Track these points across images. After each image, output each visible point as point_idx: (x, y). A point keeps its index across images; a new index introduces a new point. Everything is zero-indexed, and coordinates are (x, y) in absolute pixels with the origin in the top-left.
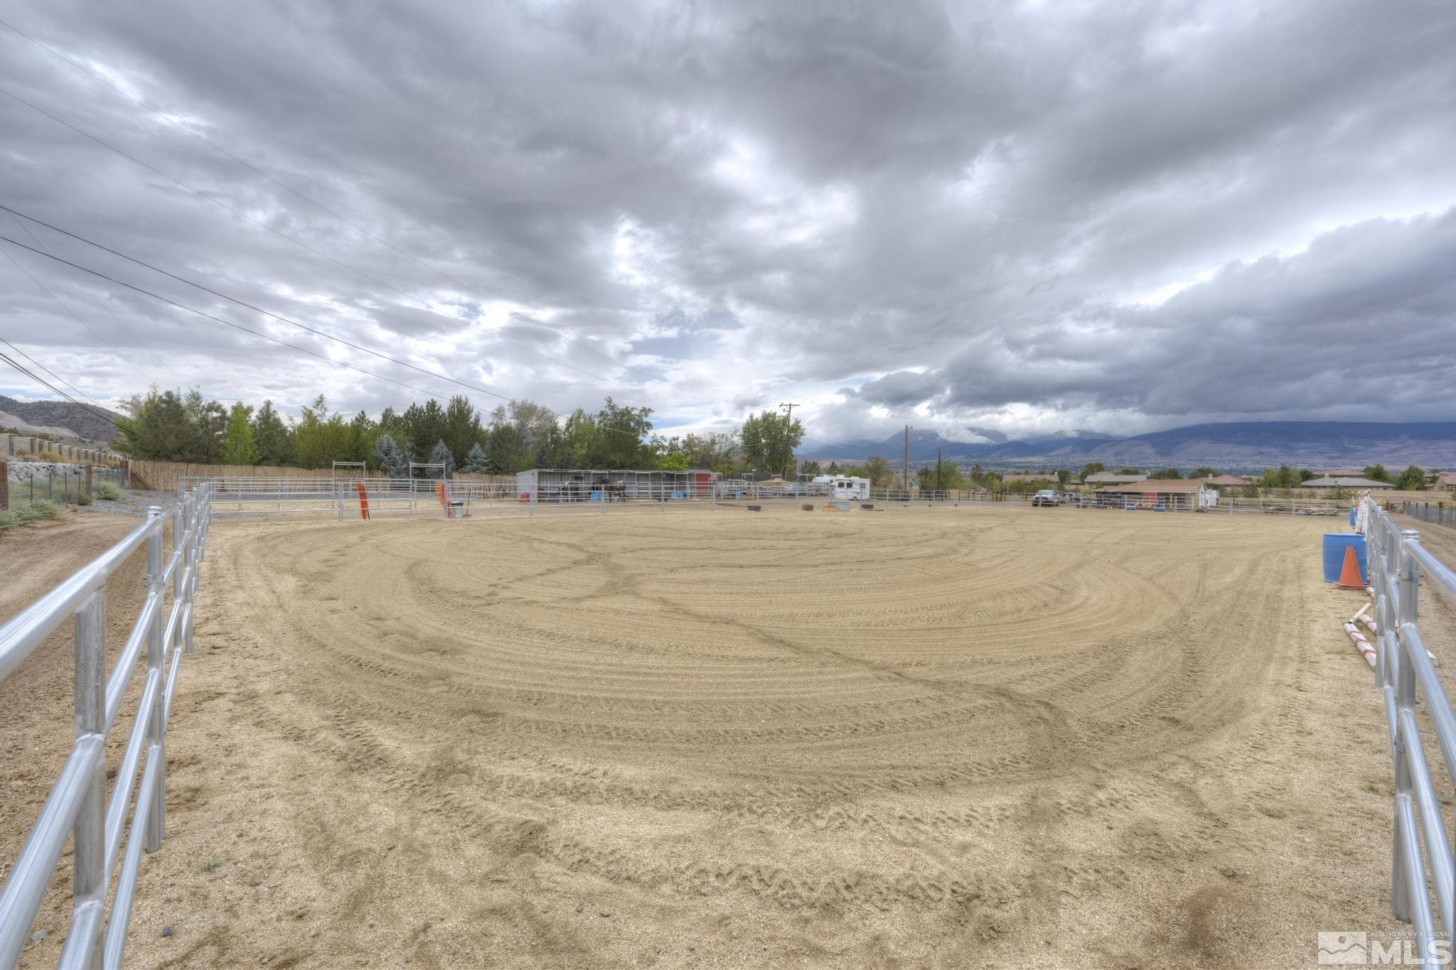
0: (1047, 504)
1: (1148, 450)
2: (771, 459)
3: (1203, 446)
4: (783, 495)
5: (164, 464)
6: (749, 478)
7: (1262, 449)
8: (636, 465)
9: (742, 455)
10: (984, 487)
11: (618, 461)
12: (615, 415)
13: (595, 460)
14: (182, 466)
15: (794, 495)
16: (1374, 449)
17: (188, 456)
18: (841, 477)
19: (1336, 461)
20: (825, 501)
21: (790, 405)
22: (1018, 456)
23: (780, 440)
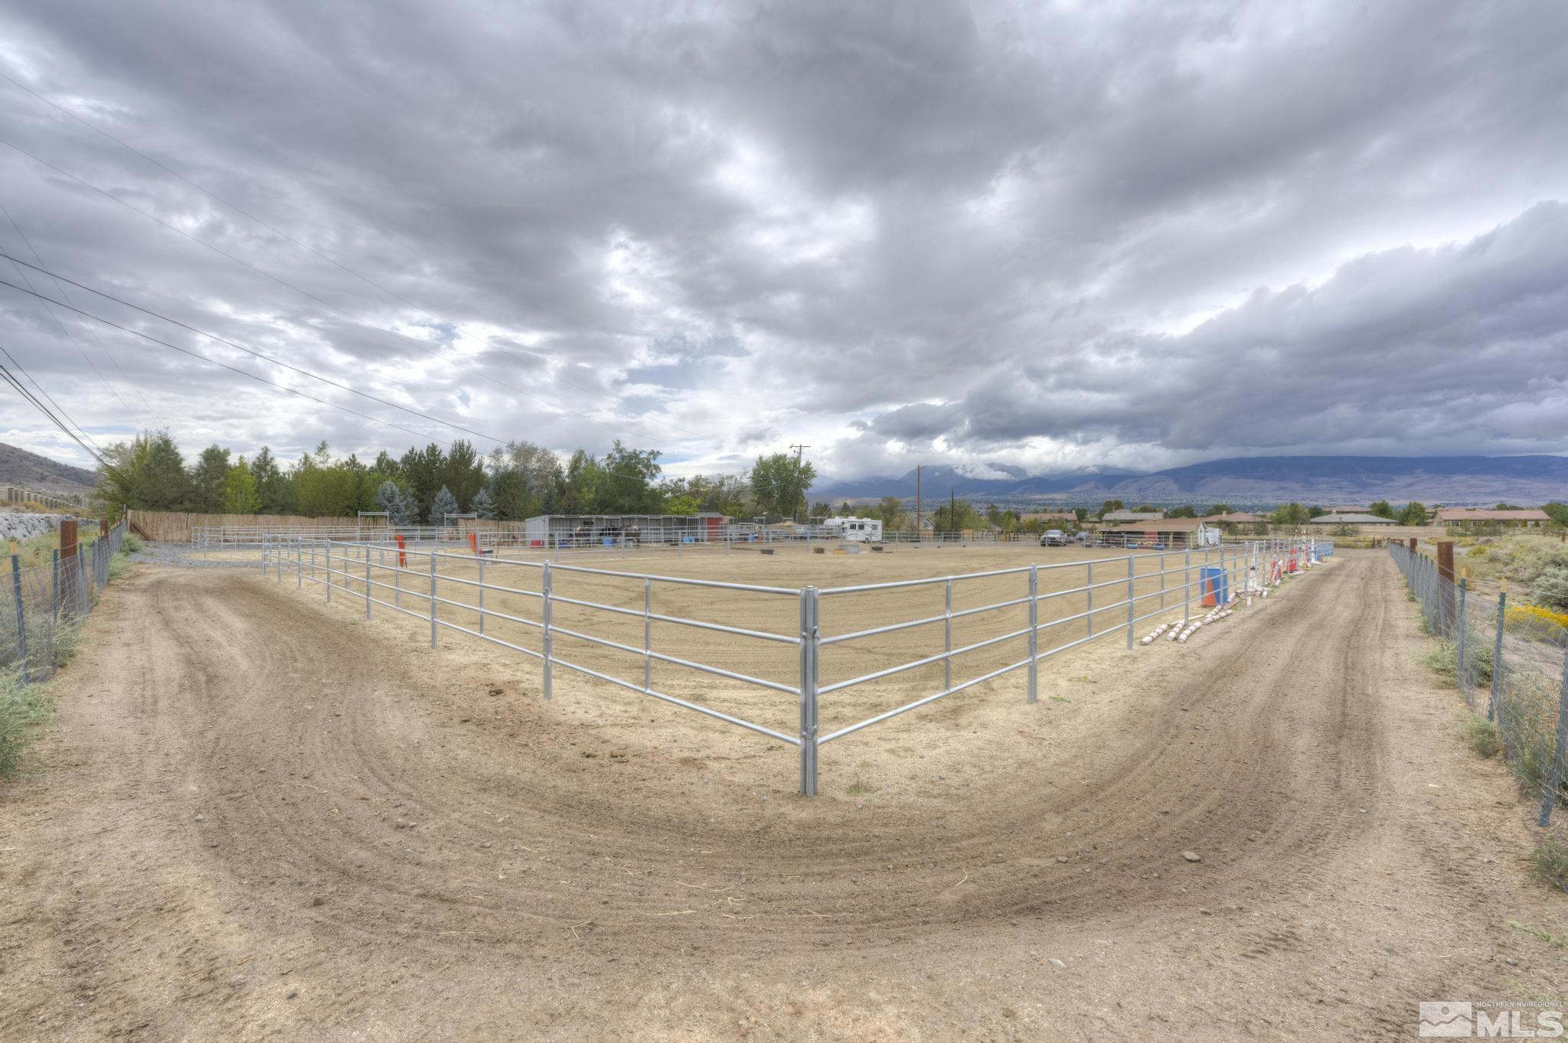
0: (1054, 543)
1: (1172, 486)
2: (782, 500)
3: (1225, 481)
4: (795, 538)
5: (164, 514)
6: (761, 522)
7: (1284, 484)
8: (644, 510)
9: (751, 497)
10: (999, 526)
11: (627, 505)
12: (623, 458)
13: (604, 505)
14: (183, 515)
15: (806, 538)
16: (1391, 484)
17: (189, 506)
18: (853, 519)
19: (1355, 496)
20: (836, 543)
21: (801, 447)
22: (1041, 493)
23: (791, 482)
